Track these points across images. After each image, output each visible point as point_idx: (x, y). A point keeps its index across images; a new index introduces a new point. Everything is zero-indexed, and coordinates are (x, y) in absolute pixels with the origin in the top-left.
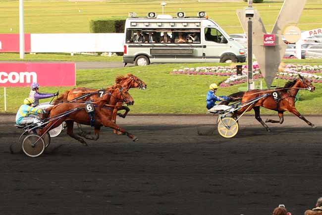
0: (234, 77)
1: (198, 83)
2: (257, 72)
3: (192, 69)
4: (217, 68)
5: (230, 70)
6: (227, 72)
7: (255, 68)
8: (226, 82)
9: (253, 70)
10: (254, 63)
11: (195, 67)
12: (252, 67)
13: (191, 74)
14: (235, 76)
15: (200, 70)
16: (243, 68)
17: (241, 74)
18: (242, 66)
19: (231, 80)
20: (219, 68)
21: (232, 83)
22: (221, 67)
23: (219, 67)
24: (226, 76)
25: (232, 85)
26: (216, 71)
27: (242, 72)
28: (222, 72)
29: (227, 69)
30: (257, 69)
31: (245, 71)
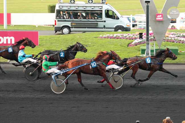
0: (138, 40)
1: (115, 44)
2: (152, 37)
3: (111, 35)
4: (127, 35)
5: (135, 36)
6: (133, 37)
7: (151, 35)
8: (132, 43)
10: (150, 32)
11: (113, 34)
12: (149, 34)
14: (139, 39)
15: (117, 36)
16: (143, 34)
18: (142, 33)
19: (136, 42)
20: (128, 35)
21: (136, 44)
22: (130, 34)
23: (128, 34)
24: (133, 39)
25: (136, 45)
26: (126, 36)
27: (143, 37)
28: (130, 37)
29: (133, 35)
30: (152, 35)
31: (144, 36)
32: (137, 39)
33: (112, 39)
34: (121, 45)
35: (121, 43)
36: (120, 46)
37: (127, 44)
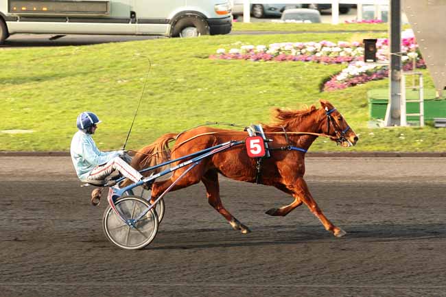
0: (359, 67)
1: (274, 81)
2: (413, 55)
3: (260, 48)
4: (318, 46)
5: (349, 50)
6: (342, 54)
7: (407, 44)
8: (339, 78)
9: (403, 49)
10: (406, 34)
11: (267, 43)
12: (402, 43)
13: (257, 59)
14: (361, 63)
15: (279, 50)
16: (378, 44)
17: (375, 59)
18: (375, 41)
19: (352, 73)
20: (323, 46)
21: (355, 81)
22: (329, 43)
23: (322, 42)
24: (338, 63)
25: (353, 85)
26: (315, 52)
27: (378, 55)
28: (331, 55)
29: (342, 47)
30: (412, 46)
31: (384, 51)
32: (358, 63)
33: (262, 62)
34: (294, 85)
35: (298, 79)
36: (291, 89)
37: (319, 81)
